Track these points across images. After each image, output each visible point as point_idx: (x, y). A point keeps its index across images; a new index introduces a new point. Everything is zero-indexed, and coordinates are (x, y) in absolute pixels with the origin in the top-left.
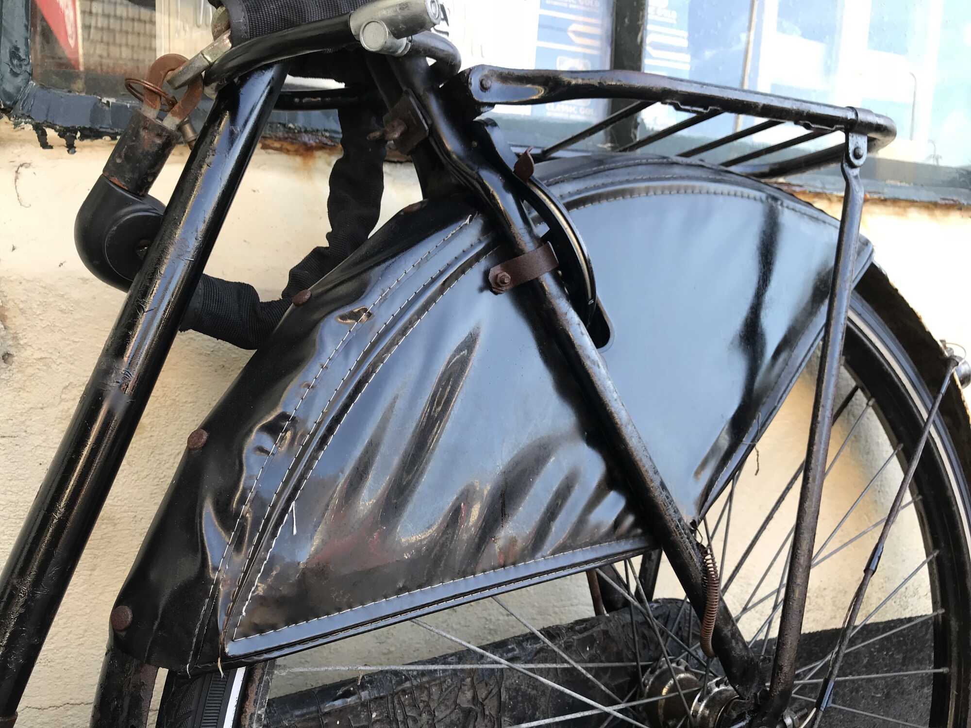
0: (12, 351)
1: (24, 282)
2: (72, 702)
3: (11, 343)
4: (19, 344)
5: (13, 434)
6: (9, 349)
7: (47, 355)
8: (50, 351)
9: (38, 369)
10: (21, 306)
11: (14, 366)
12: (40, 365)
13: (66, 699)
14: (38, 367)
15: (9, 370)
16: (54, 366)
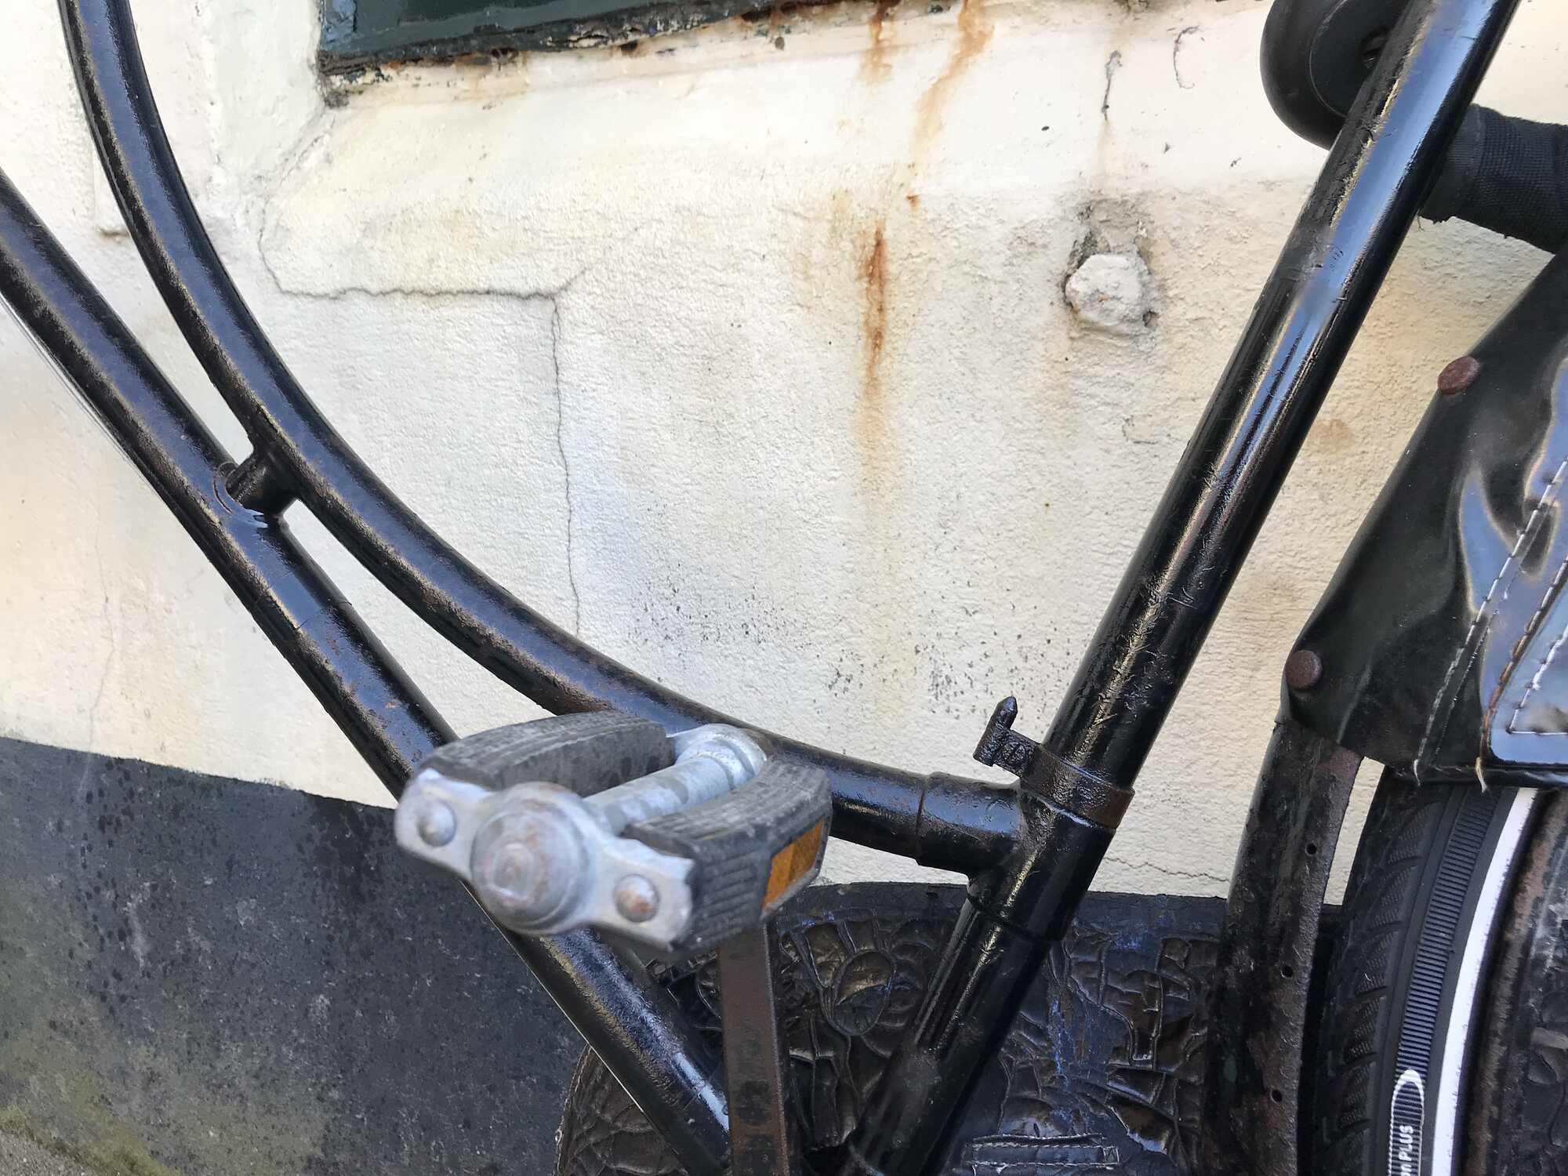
0: (1157, 308)
1: (1178, 198)
2: (1212, 873)
3: (1155, 294)
4: (1167, 297)
5: (1152, 439)
6: (1152, 304)
7: (1206, 314)
8: (1210, 307)
9: (1192, 336)
10: (1173, 235)
11: (1157, 332)
12: (1194, 330)
13: (1202, 867)
14: (1192, 333)
15: (1152, 338)
16: (1215, 331)
